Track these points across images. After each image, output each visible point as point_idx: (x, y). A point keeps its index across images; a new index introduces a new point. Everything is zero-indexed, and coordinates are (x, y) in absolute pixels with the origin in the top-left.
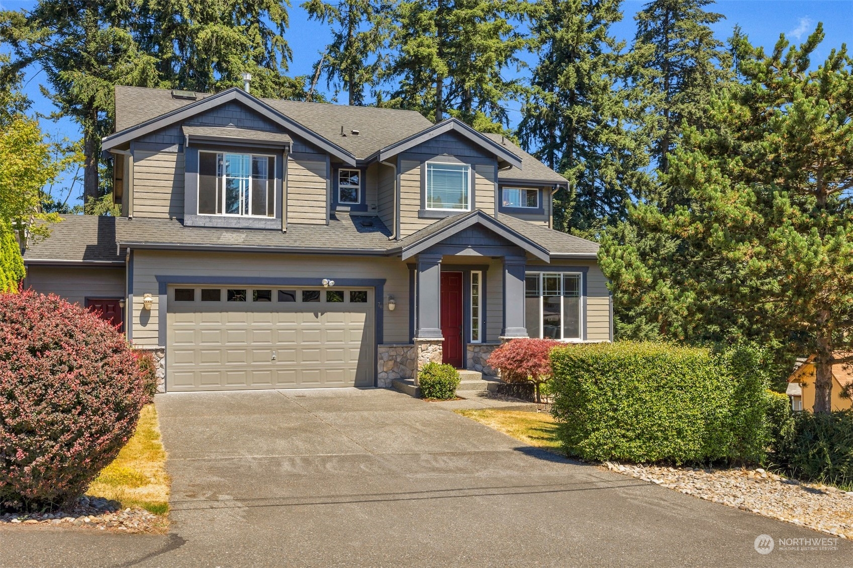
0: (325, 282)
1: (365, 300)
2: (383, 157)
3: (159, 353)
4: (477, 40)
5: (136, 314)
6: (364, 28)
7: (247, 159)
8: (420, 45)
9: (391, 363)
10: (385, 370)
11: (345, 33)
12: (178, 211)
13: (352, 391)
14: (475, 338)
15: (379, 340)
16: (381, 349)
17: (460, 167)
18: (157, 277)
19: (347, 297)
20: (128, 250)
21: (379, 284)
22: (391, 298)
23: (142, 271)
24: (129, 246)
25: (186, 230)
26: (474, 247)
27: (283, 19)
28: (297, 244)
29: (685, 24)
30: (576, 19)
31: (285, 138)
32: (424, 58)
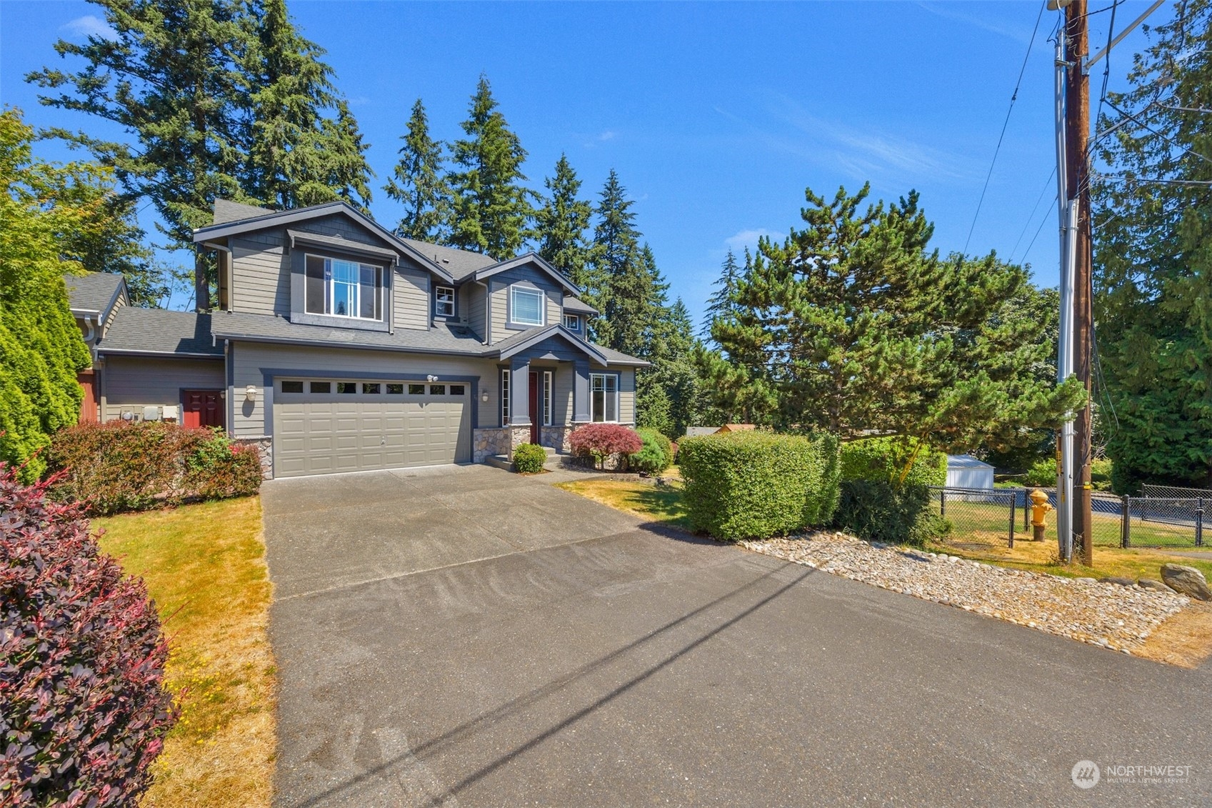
0: (430, 377)
1: (462, 393)
2: (479, 277)
3: (265, 442)
4: (506, 227)
5: (238, 405)
6: (428, 209)
7: (356, 266)
8: (470, 225)
9: (484, 443)
10: (480, 449)
11: (414, 211)
12: (284, 308)
13: (452, 467)
14: (547, 422)
15: (475, 425)
16: (476, 432)
17: (536, 292)
18: (261, 370)
19: (448, 390)
20: (227, 341)
21: (474, 381)
22: (484, 392)
23: (241, 362)
24: (227, 337)
25: (293, 326)
26: (554, 353)
27: (368, 196)
28: (405, 344)
29: (622, 235)
30: (564, 223)
31: (392, 253)
32: (471, 233)
